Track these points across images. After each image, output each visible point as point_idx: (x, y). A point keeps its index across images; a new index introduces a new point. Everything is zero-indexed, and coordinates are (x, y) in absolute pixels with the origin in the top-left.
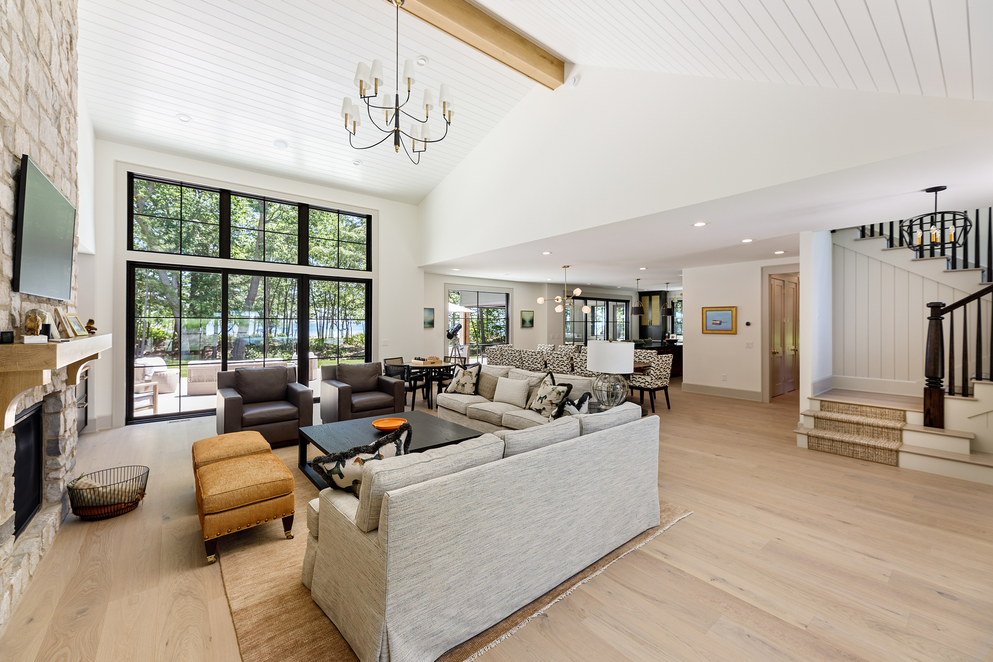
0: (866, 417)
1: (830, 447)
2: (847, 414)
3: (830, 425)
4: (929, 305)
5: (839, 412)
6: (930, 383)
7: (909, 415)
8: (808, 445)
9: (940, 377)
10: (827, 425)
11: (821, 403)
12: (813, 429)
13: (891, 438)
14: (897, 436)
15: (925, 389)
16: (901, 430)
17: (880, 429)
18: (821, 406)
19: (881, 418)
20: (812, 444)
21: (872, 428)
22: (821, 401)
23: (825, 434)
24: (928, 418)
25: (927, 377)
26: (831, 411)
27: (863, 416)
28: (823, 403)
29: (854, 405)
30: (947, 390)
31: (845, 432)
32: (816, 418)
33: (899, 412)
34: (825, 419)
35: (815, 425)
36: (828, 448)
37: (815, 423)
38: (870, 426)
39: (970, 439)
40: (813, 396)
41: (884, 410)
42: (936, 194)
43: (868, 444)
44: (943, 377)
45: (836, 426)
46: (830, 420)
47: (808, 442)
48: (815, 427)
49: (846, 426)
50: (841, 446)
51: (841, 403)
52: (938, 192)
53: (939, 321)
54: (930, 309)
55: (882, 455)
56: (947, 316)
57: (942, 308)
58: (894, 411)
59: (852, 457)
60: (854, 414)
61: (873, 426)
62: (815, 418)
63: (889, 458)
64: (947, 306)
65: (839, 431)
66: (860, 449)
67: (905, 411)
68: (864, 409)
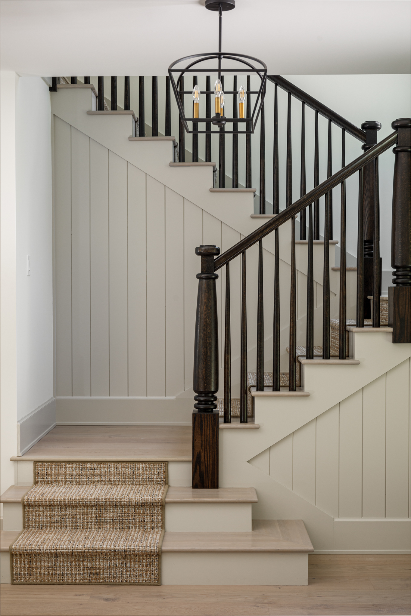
0: (109, 486)
1: (51, 572)
2: (78, 483)
3: (51, 518)
4: (198, 251)
5: (65, 483)
6: (200, 403)
7: (173, 469)
8: (12, 574)
9: (213, 389)
10: (47, 517)
11: (35, 469)
12: (20, 534)
13: (149, 524)
14: (157, 518)
15: (195, 416)
16: (163, 505)
17: (132, 510)
18: (35, 474)
19: (132, 483)
20: (18, 571)
21: (119, 511)
22: (36, 462)
23: (43, 542)
24: (198, 471)
25: (196, 392)
26: (52, 483)
27: (105, 484)
28: (39, 466)
29: (91, 462)
30: (221, 413)
31: (77, 528)
32: (27, 506)
33: (157, 466)
34: (43, 506)
35: (24, 523)
36: (48, 574)
37: (24, 518)
38: (116, 506)
39: (252, 503)
40: (20, 454)
41: (137, 465)
42: (220, 14)
43: (115, 550)
44: (217, 390)
45: (62, 518)
46: (51, 506)
47: (12, 569)
48: (24, 528)
49: (78, 515)
50: (71, 563)
51: (69, 462)
52: (224, 13)
53: (212, 281)
54: (200, 257)
55: (137, 566)
56: (221, 272)
57: (215, 257)
58: (151, 465)
59: (90, 584)
60: (90, 483)
61: (122, 506)
62: (24, 506)
63: (147, 571)
64: (222, 252)
65: (66, 527)
66: (101, 564)
67: (166, 463)
68: (106, 467)
